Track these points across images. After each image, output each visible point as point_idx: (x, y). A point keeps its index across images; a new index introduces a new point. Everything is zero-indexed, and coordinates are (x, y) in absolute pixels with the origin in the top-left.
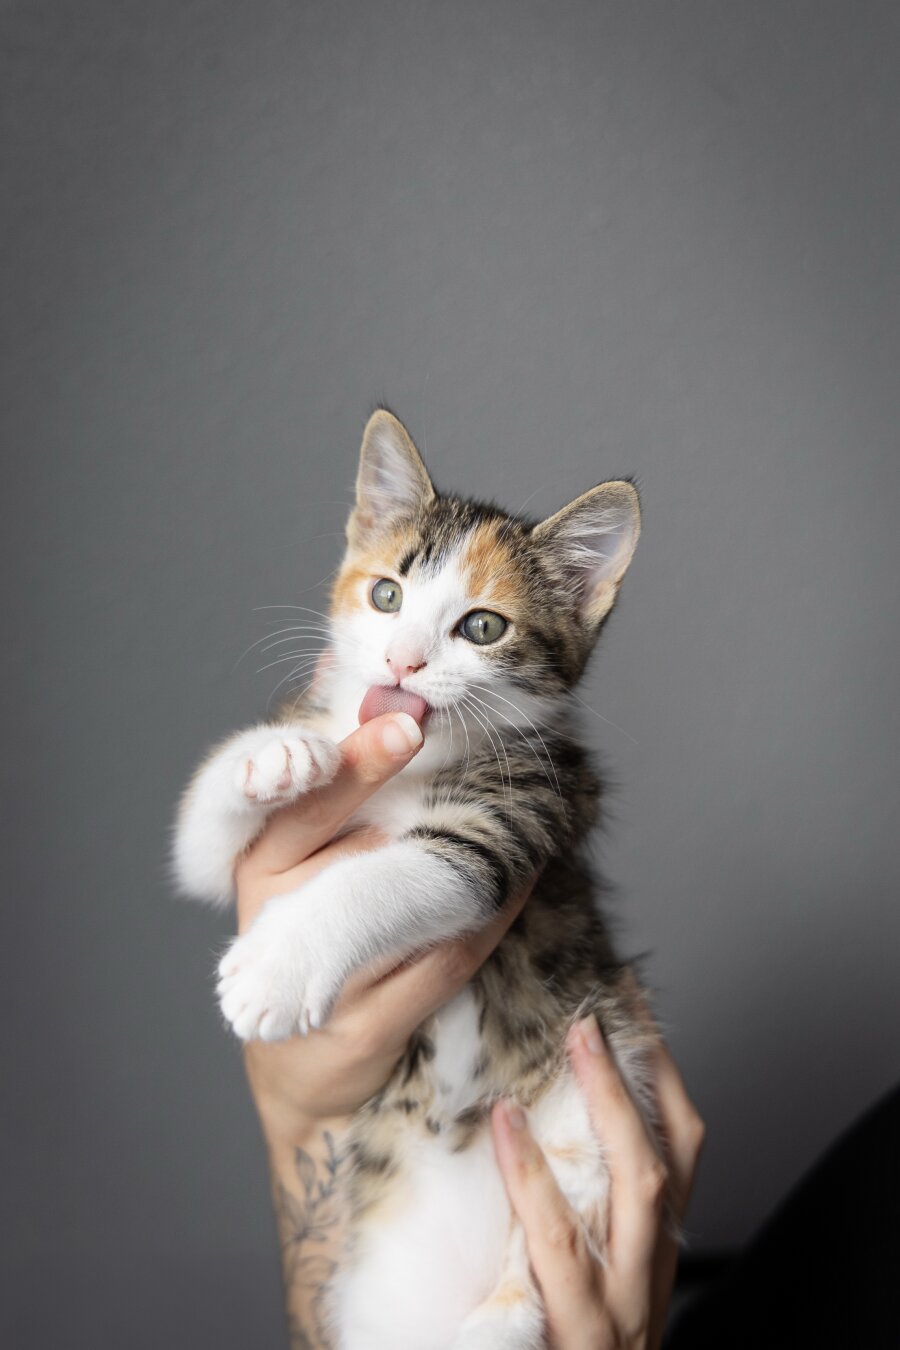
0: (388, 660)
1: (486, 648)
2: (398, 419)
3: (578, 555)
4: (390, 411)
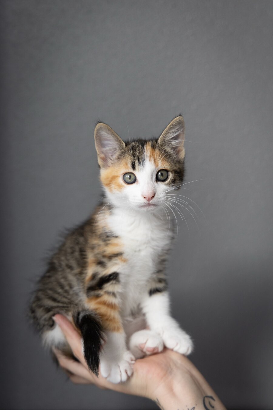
0: (144, 197)
1: (167, 182)
2: (105, 124)
3: (174, 143)
4: (102, 123)
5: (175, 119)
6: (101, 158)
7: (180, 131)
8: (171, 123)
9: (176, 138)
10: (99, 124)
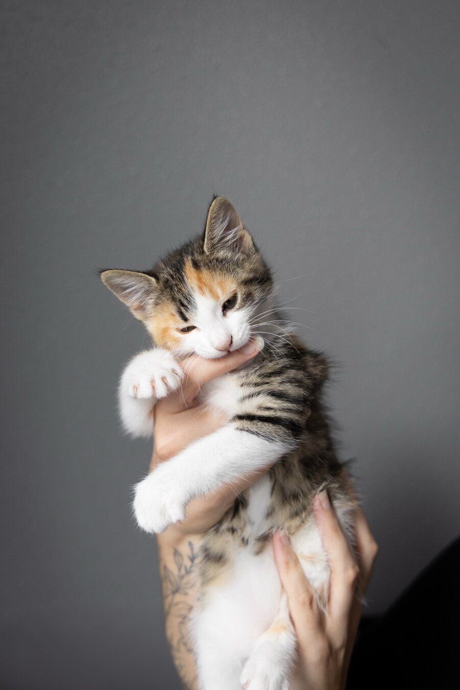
5: (211, 207)
6: (136, 309)
7: (228, 217)
8: (209, 217)
9: (228, 228)
10: (103, 273)
